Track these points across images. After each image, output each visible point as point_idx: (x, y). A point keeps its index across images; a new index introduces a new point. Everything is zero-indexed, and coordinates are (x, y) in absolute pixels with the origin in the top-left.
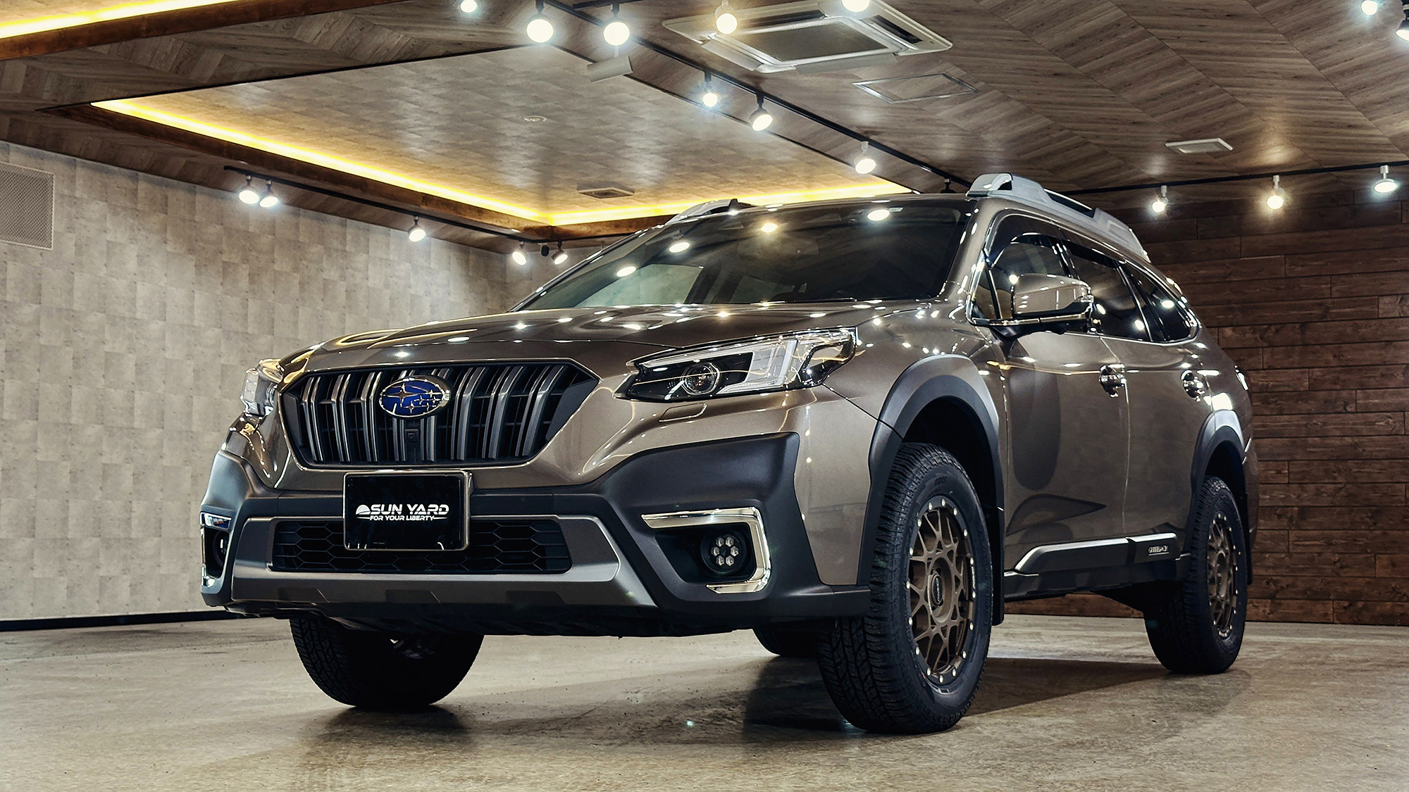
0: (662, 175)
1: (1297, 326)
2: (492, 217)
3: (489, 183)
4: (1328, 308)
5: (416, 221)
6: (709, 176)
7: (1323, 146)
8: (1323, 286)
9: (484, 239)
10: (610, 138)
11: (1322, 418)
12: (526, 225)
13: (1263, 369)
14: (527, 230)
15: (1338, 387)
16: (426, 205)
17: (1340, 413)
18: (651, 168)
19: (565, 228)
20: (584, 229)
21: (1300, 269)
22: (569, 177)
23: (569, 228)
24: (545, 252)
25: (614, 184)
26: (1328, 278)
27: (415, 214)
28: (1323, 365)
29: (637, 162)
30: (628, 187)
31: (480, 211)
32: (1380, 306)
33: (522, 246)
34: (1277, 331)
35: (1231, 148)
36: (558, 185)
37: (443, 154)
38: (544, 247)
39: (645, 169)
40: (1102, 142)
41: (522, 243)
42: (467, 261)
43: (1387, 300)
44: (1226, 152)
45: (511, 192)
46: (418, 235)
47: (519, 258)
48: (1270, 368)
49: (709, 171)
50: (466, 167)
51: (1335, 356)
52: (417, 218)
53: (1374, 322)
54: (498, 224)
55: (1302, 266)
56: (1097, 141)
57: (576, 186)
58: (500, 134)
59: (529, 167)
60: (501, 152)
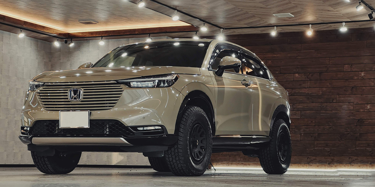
0: (108, 18)
1: (319, 74)
2: (48, 30)
3: (48, 18)
4: (328, 68)
5: (21, 31)
6: (124, 18)
7: (322, 16)
8: (327, 61)
9: (44, 37)
10: (91, 6)
11: (326, 104)
12: (60, 32)
13: (308, 88)
14: (60, 34)
15: (331, 94)
16: (25, 25)
17: (331, 102)
18: (105, 15)
19: (73, 34)
20: (80, 34)
21: (320, 55)
22: (76, 17)
23: (75, 34)
24: (66, 42)
25: (92, 20)
26: (328, 58)
27: (21, 28)
28: (326, 87)
29: (100, 13)
30: (97, 21)
31: (44, 27)
32: (344, 68)
33: (58, 40)
34: (312, 75)
35: (294, 16)
36: (72, 20)
37: (33, 9)
38: (65, 40)
39: (102, 15)
40: (252, 13)
41: (58, 39)
42: (37, 44)
43: (346, 66)
44: (292, 17)
45: (55, 21)
46: (22, 35)
47: (57, 44)
48: (310, 87)
49: (124, 17)
50: (40, 13)
51: (330, 84)
52: (21, 30)
53: (342, 73)
54: (50, 32)
55: (321, 54)
56: (251, 13)
57: (78, 20)
58: (53, 3)
59: (62, 14)
60: (53, 9)
